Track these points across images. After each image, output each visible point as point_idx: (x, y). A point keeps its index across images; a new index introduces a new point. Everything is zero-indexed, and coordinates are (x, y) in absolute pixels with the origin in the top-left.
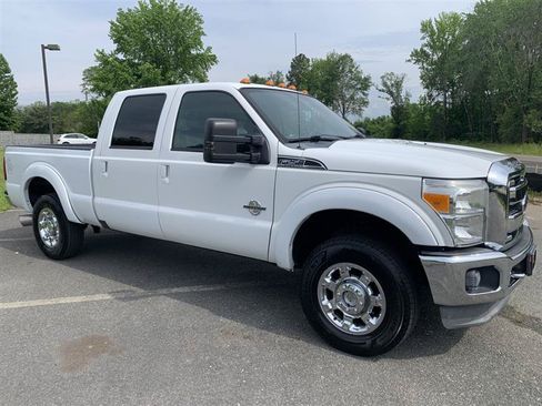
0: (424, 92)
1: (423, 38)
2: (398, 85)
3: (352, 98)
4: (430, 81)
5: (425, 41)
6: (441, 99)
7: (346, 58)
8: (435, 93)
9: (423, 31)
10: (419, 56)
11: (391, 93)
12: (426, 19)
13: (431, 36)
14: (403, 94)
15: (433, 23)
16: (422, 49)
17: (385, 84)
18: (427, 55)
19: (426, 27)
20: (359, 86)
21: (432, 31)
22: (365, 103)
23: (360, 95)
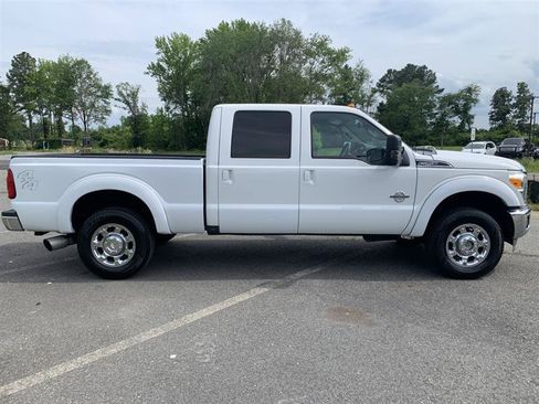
0: (162, 104)
1: (158, 53)
2: (134, 95)
3: (93, 105)
4: (167, 95)
5: (160, 56)
6: (178, 111)
7: (81, 64)
8: (172, 107)
9: (158, 46)
10: (156, 70)
11: (128, 103)
12: (160, 36)
13: (166, 52)
14: (139, 105)
15: (167, 41)
16: (158, 64)
17: (120, 93)
18: (163, 69)
19: (160, 43)
20: (99, 94)
21: (167, 48)
22: (108, 112)
23: (101, 103)
